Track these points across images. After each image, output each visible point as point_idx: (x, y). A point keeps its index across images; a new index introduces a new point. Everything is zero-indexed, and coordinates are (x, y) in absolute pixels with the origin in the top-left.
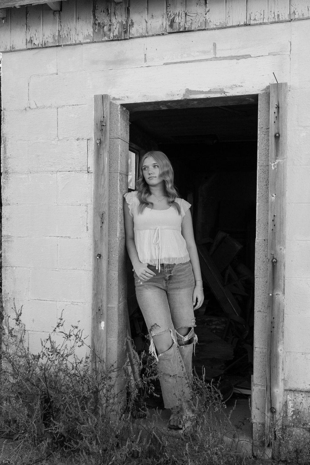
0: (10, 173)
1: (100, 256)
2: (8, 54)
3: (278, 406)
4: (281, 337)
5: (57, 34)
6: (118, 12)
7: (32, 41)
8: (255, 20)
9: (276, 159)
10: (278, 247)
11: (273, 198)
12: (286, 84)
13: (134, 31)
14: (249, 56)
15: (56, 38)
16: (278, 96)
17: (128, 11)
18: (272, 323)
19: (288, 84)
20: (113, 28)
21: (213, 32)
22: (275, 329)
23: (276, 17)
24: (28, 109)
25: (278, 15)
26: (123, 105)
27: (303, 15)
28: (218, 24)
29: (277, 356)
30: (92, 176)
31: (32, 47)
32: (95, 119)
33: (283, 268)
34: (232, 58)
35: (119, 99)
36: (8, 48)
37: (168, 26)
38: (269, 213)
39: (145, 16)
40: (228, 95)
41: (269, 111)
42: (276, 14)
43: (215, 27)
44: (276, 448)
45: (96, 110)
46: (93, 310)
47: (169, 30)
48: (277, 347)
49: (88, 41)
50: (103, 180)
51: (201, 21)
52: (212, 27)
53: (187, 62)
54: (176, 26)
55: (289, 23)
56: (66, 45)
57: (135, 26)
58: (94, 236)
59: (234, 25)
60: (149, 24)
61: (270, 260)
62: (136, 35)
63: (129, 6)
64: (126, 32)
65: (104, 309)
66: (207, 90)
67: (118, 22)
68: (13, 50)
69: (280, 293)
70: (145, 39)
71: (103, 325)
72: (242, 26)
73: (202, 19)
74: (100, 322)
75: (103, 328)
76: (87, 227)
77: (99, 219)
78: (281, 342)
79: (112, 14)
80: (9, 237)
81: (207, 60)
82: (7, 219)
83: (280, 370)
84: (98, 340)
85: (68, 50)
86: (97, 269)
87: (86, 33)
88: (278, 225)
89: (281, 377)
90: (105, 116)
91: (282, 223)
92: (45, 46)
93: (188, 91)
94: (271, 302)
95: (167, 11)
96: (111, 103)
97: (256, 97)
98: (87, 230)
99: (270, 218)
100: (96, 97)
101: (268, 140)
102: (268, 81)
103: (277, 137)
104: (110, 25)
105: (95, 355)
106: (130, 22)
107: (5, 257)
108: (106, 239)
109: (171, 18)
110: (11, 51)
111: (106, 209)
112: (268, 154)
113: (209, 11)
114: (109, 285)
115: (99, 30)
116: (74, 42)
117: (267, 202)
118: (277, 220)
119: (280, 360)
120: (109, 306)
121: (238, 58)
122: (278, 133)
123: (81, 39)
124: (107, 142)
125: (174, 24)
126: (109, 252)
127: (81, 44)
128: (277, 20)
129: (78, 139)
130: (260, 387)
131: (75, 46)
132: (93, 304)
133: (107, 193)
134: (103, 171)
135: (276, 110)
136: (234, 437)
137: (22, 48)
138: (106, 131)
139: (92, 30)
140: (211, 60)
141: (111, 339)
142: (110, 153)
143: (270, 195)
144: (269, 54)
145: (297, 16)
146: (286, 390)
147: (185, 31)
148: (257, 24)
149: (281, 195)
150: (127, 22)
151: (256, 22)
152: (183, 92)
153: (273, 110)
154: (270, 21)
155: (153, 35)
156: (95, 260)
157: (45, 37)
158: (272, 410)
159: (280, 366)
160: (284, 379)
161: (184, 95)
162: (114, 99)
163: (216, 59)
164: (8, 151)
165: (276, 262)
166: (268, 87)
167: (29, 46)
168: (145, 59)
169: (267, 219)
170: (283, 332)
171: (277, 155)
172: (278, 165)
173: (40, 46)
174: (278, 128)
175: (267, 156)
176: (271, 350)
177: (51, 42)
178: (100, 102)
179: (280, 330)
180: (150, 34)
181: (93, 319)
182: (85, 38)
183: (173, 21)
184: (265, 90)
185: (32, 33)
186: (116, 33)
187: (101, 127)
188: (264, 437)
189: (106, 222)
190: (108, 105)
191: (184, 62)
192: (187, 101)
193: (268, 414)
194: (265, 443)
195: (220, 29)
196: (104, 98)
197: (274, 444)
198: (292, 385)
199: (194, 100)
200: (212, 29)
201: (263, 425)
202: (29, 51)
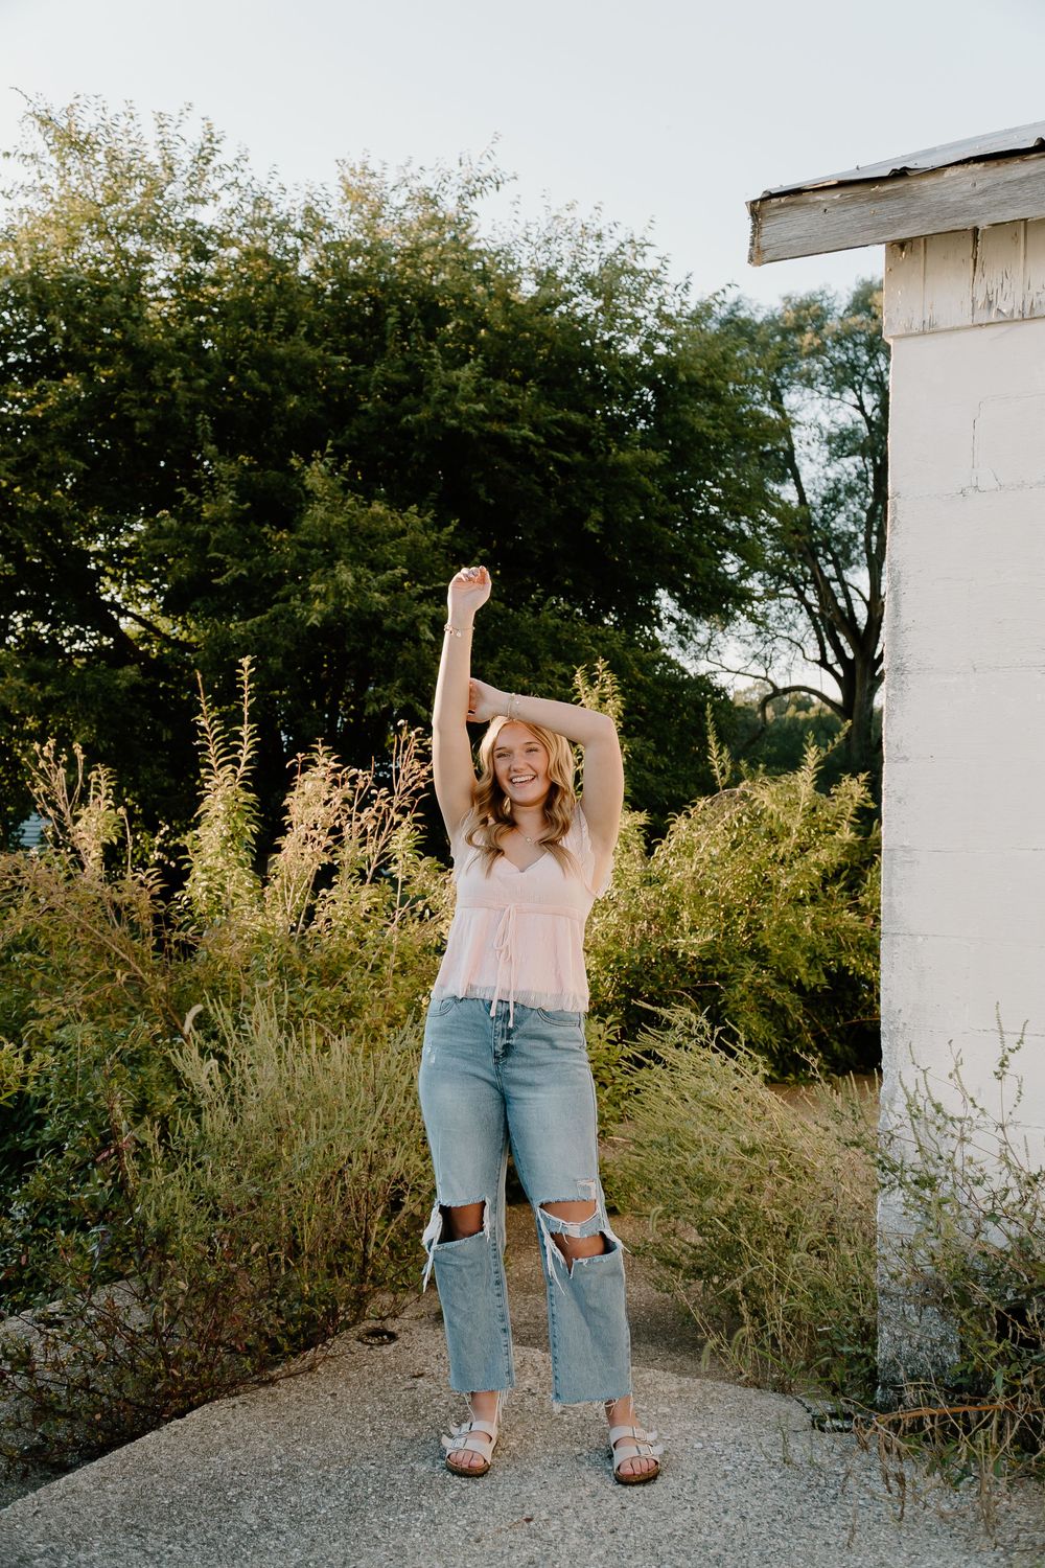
0: (910, 673)
2: (912, 340)
7: (991, 302)
24: (970, 491)
31: (992, 317)
36: (917, 325)
68: (929, 330)
80: (905, 850)
92: (1030, 316)
107: (890, 906)
110: (924, 333)
137: (958, 325)
157: (1033, 291)
164: (904, 610)
167: (982, 317)
173: (1017, 316)
185: (991, 278)
202: (978, 332)
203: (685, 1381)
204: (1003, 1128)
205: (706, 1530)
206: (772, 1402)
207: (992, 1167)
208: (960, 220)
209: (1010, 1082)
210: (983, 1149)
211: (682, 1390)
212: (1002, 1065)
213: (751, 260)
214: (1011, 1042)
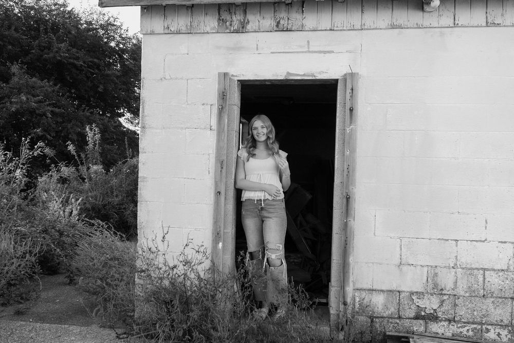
0: (147, 128)
1: (219, 193)
2: (148, 35)
3: (349, 300)
4: (352, 251)
5: (189, 24)
6: (237, 12)
7: (169, 27)
8: (337, 27)
9: (350, 125)
10: (351, 187)
11: (348, 152)
12: (358, 73)
13: (249, 27)
14: (333, 52)
15: (189, 27)
16: (352, 81)
17: (245, 12)
18: (345, 241)
19: (359, 73)
20: (233, 23)
22: (348, 245)
23: (352, 26)
24: (163, 79)
25: (353, 25)
26: (238, 81)
27: (370, 26)
28: (311, 28)
29: (349, 264)
30: (215, 133)
31: (168, 32)
32: (218, 90)
33: (354, 201)
34: (320, 52)
35: (236, 76)
36: (149, 32)
37: (275, 26)
38: (345, 163)
39: (258, 16)
40: (317, 78)
41: (346, 91)
42: (352, 25)
43: (309, 29)
44: (347, 332)
45: (219, 84)
46: (213, 234)
47: (275, 28)
48: (349, 258)
49: (214, 31)
50: (223, 135)
51: (299, 24)
52: (307, 29)
53: (288, 53)
54: (281, 26)
55: (360, 31)
56: (196, 33)
57: (250, 23)
58: (215, 178)
59: (323, 29)
60: (261, 23)
61: (345, 197)
62: (251, 31)
63: (246, 9)
64: (243, 27)
65: (222, 233)
66: (303, 73)
67: (238, 20)
68: (152, 33)
69: (352, 220)
70: (257, 33)
71: (220, 245)
72: (328, 30)
73: (300, 23)
74: (219, 243)
75: (220, 248)
76: (209, 171)
77: (220, 165)
78: (352, 255)
79: (233, 13)
80: (144, 178)
81: (303, 52)
82: (143, 164)
83: (351, 274)
84: (216, 257)
85: (197, 37)
86: (217, 204)
87: (213, 26)
88: (351, 172)
89: (351, 279)
90: (226, 88)
91: (354, 170)
92: (178, 33)
93: (288, 73)
94: (345, 227)
95: (274, 15)
96: (230, 78)
97: (337, 81)
98: (209, 173)
99: (346, 167)
100: (219, 74)
101: (345, 112)
102: (346, 70)
103: (351, 110)
104: (231, 21)
105: (213, 269)
106: (246, 21)
107: (141, 193)
108: (224, 180)
109: (277, 20)
110: (151, 34)
111: (225, 158)
113: (305, 18)
114: (225, 215)
115: (223, 24)
117: (344, 155)
118: (351, 168)
119: (351, 268)
120: (225, 231)
121: (325, 52)
122: (352, 108)
123: (208, 29)
124: (227, 108)
125: (280, 25)
126: (226, 190)
127: (208, 33)
128: (352, 28)
129: (203, 104)
130: (336, 288)
131: (203, 34)
132: (213, 230)
133: (226, 146)
134: (223, 130)
135: (351, 91)
136: (317, 325)
137: (160, 33)
138: (226, 99)
139: (217, 24)
140: (305, 52)
141: (226, 256)
142: (229, 116)
143: (345, 151)
144: (347, 52)
145: (366, 27)
146: (354, 289)
147: (287, 31)
148: (338, 30)
149: (353, 151)
150: (244, 20)
151: (337, 29)
152: (285, 74)
153: (349, 91)
154: (348, 28)
156: (216, 196)
157: (179, 26)
158: (345, 304)
159: (351, 271)
160: (353, 281)
161: (285, 76)
162: (233, 76)
163: (309, 52)
164: (145, 111)
165: (349, 198)
166: (345, 75)
167: (166, 31)
168: (257, 48)
169: (343, 168)
170: (353, 247)
171: (351, 123)
172: (351, 129)
173: (175, 32)
174: (352, 104)
175: (344, 122)
176: (344, 261)
177: (184, 29)
178: (223, 78)
179: (352, 246)
180: (262, 30)
181: (213, 241)
182: (211, 29)
183: (278, 23)
184: (343, 76)
185: (169, 21)
186: (236, 27)
187: (223, 96)
188: (338, 323)
189: (224, 168)
190: (228, 81)
191: (286, 53)
192: (287, 80)
193: (342, 307)
194: (339, 328)
195: (313, 31)
196: (225, 74)
197: (346, 328)
198: (359, 286)
199: (292, 80)
200: (306, 31)
201: (338, 315)
202: (165, 35)
203: (82, 328)
204: (164, 254)
206: (107, 331)
208: (157, 2)
209: (166, 242)
210: (161, 259)
211: (80, 331)
212: (163, 238)
213: (99, 5)
214: (165, 232)
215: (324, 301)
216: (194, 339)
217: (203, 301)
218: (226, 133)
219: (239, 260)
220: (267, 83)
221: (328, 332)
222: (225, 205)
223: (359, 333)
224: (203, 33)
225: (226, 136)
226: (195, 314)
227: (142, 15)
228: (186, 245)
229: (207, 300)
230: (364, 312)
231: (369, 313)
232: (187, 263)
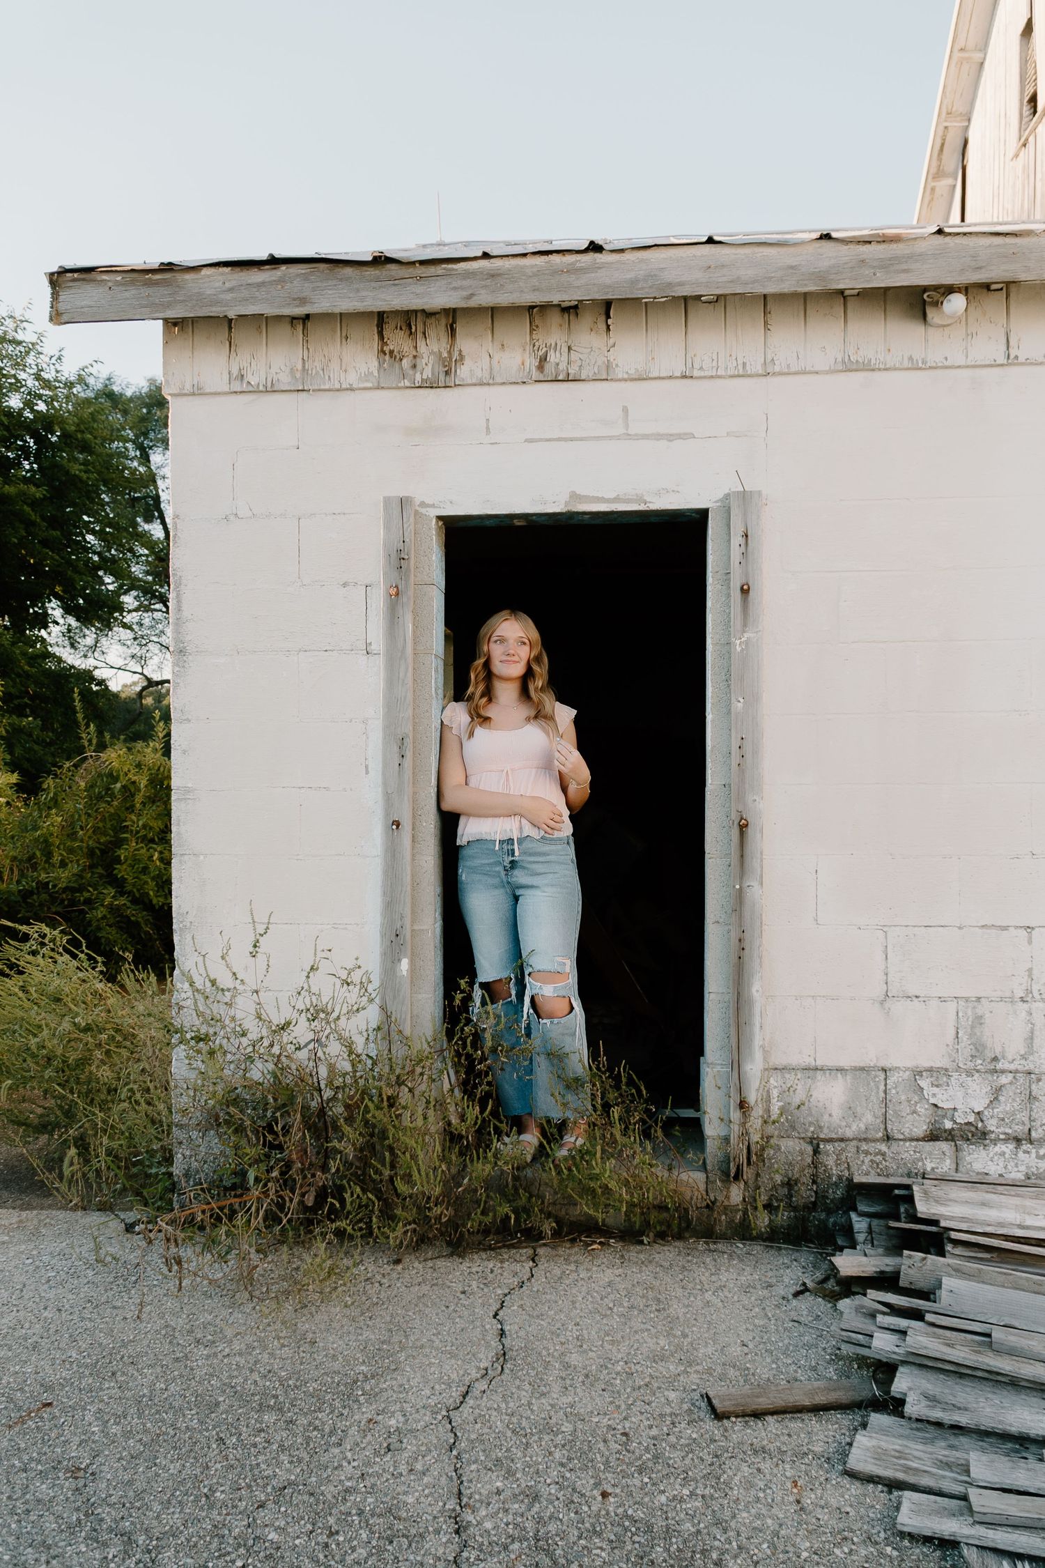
0: (190, 654)
1: (397, 824)
2: (185, 399)
3: (752, 1097)
4: (757, 968)
5: (300, 367)
6: (431, 332)
7: (242, 376)
8: (701, 368)
9: (744, 632)
10: (750, 797)
11: (739, 704)
12: (759, 493)
13: (464, 372)
14: (692, 436)
15: (298, 375)
16: (745, 514)
17: (452, 331)
18: (740, 940)
19: (764, 493)
20: (421, 363)
21: (623, 384)
22: (747, 950)
23: (740, 367)
24: (232, 518)
25: (744, 364)
26: (439, 518)
27: (788, 366)
28: (632, 371)
29: (750, 1002)
30: (379, 663)
31: (242, 387)
32: (385, 545)
33: (759, 835)
34: (659, 437)
35: (433, 506)
36: (188, 388)
37: (534, 369)
38: (733, 733)
39: (488, 345)
40: (653, 507)
41: (729, 541)
42: (740, 362)
43: (626, 376)
44: (751, 1182)
45: (387, 527)
46: (383, 936)
47: (536, 375)
48: (750, 985)
49: (370, 385)
50: (403, 668)
51: (599, 363)
52: (620, 376)
53: (572, 440)
54: (549, 368)
55: (763, 380)
56: (319, 390)
57: (467, 361)
58: (385, 784)
59: (662, 375)
60: (495, 361)
61: (736, 823)
62: (469, 381)
63: (454, 322)
64: (447, 373)
65: (407, 933)
66: (612, 495)
67: (432, 353)
68: (197, 393)
69: (755, 884)
70: (486, 388)
71: (405, 965)
72: (677, 377)
73: (601, 361)
74: (399, 960)
75: (405, 973)
76: (367, 767)
77: (396, 749)
78: (757, 977)
79: (419, 335)
80: (188, 790)
81: (611, 438)
82: (184, 752)
83: (757, 1029)
84: (394, 997)
85: (324, 400)
86: (392, 853)
87: (363, 369)
88: (748, 756)
89: (758, 1041)
90: (407, 540)
91: (757, 751)
92: (271, 389)
93: (574, 496)
94: (739, 901)
95: (532, 339)
96: (416, 512)
97: (704, 514)
98: (367, 772)
99: (735, 744)
100: (387, 501)
101: (729, 596)
102: (728, 484)
103: (745, 591)
104: (415, 357)
105: (386, 1029)
106: (456, 356)
107: (179, 833)
108: (409, 789)
109: (540, 353)
110: (193, 394)
111: (408, 729)
112: (729, 621)
113: (614, 346)
114: (415, 885)
115: (391, 366)
116: (337, 386)
117: (729, 712)
118: (748, 745)
119: (757, 1009)
120: (416, 927)
121: (670, 437)
122: (747, 584)
123: (352, 378)
124: (411, 593)
125: (547, 367)
126: (414, 817)
127: (352, 389)
128: (741, 372)
129: (345, 585)
130: (719, 1068)
131: (338, 393)
132: (382, 925)
133: (410, 696)
134: (403, 652)
135: (742, 541)
136: (670, 1169)
137: (219, 390)
138: (408, 569)
139: (376, 364)
140: (618, 438)
141: (420, 996)
142: (415, 614)
143: (733, 700)
144: (728, 434)
145: (777, 369)
146: (766, 1069)
147: (567, 380)
148: (705, 377)
149: (753, 699)
150: (449, 352)
151: (702, 374)
152: (566, 497)
153: (737, 540)
154: (729, 373)
155: (503, 383)
156: (387, 832)
157: (273, 371)
158: (743, 1105)
159: (757, 1020)
160: (762, 1047)
161: (567, 503)
162: (423, 504)
163: (628, 436)
164: (185, 607)
165: (747, 826)
166: (727, 496)
167: (237, 386)
168: (488, 428)
169: (729, 746)
170: (761, 958)
171: (745, 625)
172: (747, 643)
173: (261, 388)
174: (747, 575)
175: (727, 624)
176: (738, 993)
177: (285, 380)
178: (397, 512)
179: (757, 952)
180: (499, 380)
181: (384, 954)
182: (360, 379)
183: (543, 359)
184: (721, 500)
185: (242, 359)
186: (428, 373)
187: (400, 560)
188: (727, 1159)
189: (409, 755)
190: (412, 519)
191: (565, 440)
192: (571, 515)
193: (736, 1115)
194: (731, 1174)
195: (635, 379)
196: (403, 502)
197: (748, 1173)
198: (779, 1059)
199: (584, 513)
200: (620, 380)
201: (727, 1140)
202: (234, 397)
203: (24, 1214)
204: (257, 992)
205: (27, 1325)
206: (95, 1218)
207: (251, 1025)
208: (214, 309)
209: (260, 958)
210: (244, 1008)
211: (21, 1221)
212: (255, 946)
213: (51, 320)
214: (261, 929)
215: (688, 1113)
216: (348, 1207)
217: (367, 1110)
218: (410, 660)
219: (457, 1002)
220: (517, 523)
221: (702, 1187)
222: (413, 855)
223: (783, 1185)
224: (338, 390)
225: (410, 669)
226: (347, 1144)
227: (166, 343)
228: (312, 968)
229: (378, 1108)
230: (794, 1128)
231: (807, 1131)
232: (316, 1013)
